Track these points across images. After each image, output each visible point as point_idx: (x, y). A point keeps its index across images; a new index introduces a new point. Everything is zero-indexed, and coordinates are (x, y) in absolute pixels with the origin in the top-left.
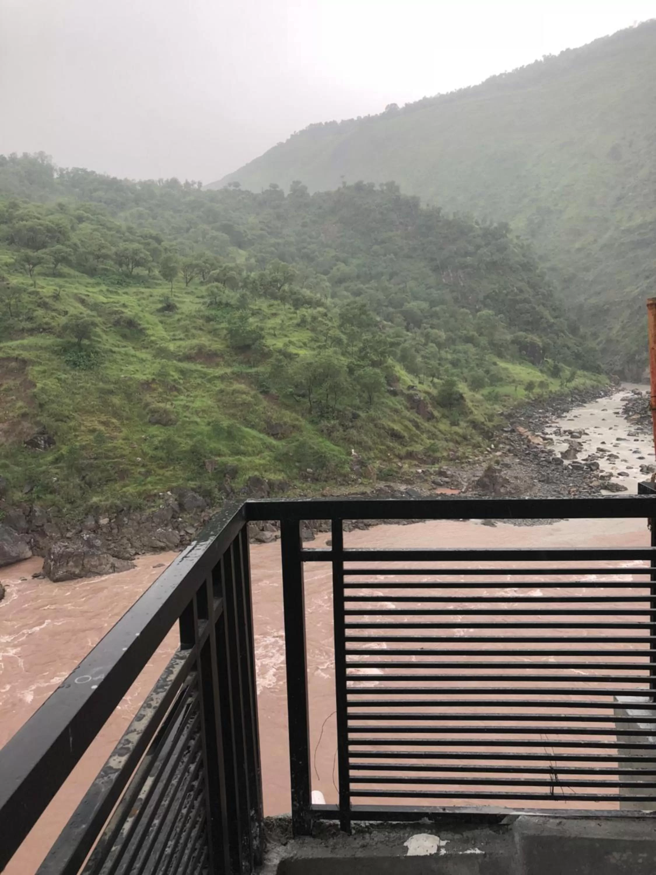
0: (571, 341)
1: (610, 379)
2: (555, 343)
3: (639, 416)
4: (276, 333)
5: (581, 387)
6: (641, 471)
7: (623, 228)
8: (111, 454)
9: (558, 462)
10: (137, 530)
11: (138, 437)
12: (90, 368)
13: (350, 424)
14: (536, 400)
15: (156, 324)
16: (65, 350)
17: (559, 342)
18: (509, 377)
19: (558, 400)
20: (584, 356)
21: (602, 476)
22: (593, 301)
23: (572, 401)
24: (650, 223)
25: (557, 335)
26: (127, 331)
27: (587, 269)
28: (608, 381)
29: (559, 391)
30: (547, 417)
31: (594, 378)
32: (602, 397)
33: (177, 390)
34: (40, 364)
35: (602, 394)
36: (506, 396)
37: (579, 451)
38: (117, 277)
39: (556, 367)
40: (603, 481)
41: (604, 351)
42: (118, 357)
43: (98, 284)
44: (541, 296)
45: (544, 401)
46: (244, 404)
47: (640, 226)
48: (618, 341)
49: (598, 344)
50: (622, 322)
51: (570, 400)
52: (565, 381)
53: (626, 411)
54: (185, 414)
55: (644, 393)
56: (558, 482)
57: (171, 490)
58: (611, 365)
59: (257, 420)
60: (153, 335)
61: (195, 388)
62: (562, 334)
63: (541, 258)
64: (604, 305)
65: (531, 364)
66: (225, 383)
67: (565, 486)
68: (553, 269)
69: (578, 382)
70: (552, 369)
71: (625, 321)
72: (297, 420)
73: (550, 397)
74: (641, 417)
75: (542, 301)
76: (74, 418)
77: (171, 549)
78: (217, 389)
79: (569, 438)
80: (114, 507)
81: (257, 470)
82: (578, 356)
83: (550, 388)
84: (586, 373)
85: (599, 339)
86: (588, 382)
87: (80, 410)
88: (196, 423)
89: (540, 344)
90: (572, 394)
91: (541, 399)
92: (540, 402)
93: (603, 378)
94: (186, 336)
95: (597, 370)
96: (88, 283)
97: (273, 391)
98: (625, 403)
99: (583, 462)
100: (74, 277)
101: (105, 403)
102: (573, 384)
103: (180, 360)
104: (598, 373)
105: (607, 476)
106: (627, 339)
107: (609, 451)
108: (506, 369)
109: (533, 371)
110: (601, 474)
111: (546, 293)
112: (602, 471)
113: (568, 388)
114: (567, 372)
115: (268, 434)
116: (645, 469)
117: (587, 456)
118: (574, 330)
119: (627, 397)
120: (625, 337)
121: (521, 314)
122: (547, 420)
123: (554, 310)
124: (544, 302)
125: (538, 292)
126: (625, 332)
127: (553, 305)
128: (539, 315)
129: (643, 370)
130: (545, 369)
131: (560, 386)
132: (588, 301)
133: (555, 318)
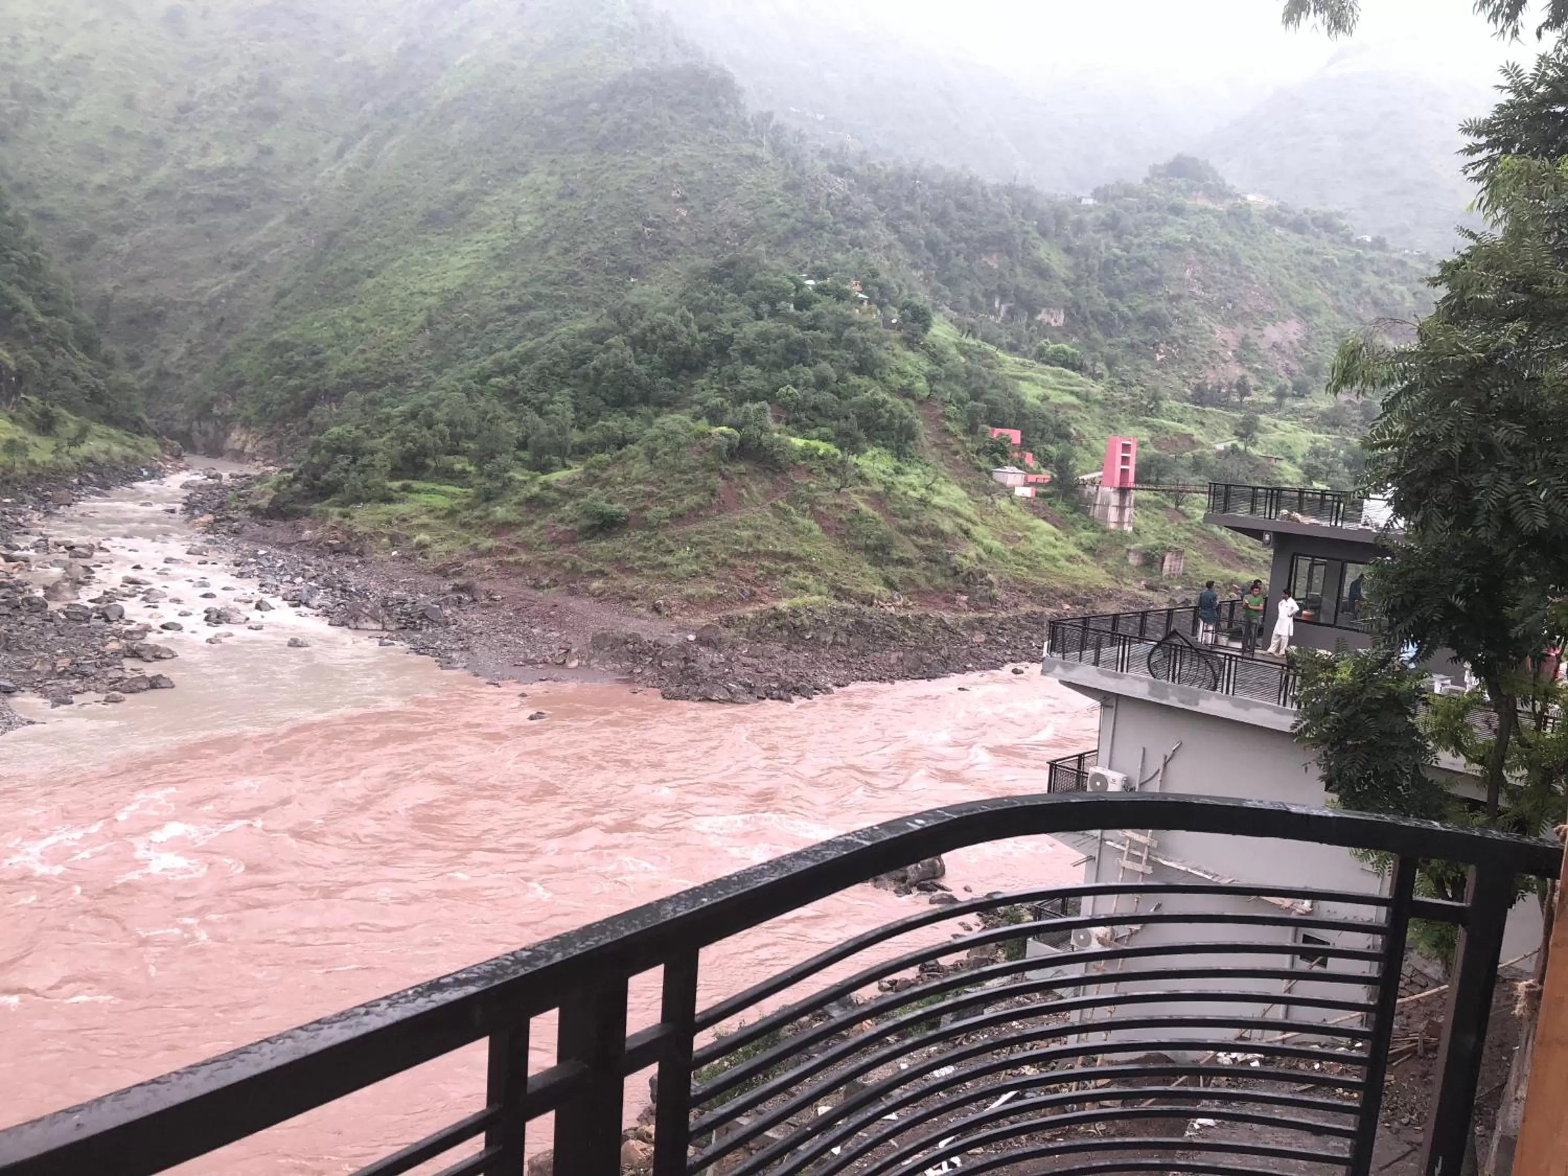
0: (82, 365)
1: (163, 446)
2: (44, 365)
3: (212, 518)
5: (102, 458)
6: (206, 619)
7: (190, 167)
9: (36, 607)
17: (56, 363)
19: (48, 479)
20: (109, 398)
21: (128, 632)
22: (135, 293)
23: (80, 483)
24: (242, 170)
25: (52, 350)
27: (120, 230)
28: (157, 450)
29: (50, 462)
30: (20, 514)
31: (129, 441)
32: (143, 480)
35: (145, 473)
37: (83, 584)
39: (45, 414)
40: (129, 642)
41: (151, 391)
44: (14, 265)
45: (16, 480)
47: (223, 171)
48: (179, 377)
49: (141, 378)
50: (189, 341)
51: (75, 481)
52: (66, 443)
53: (190, 506)
55: (225, 475)
56: (31, 647)
58: (166, 420)
62: (62, 349)
63: (19, 188)
64: (155, 305)
67: (47, 655)
68: (44, 216)
69: (92, 447)
70: (37, 416)
71: (195, 341)
73: (29, 474)
74: (216, 521)
75: (17, 276)
79: (65, 557)
82: (95, 396)
83: (32, 456)
84: (113, 431)
85: (143, 369)
86: (116, 449)
89: (12, 364)
90: (80, 470)
91: (11, 476)
92: (8, 481)
93: (149, 443)
95: (137, 427)
98: (186, 493)
99: (91, 605)
102: (84, 450)
104: (138, 433)
105: (137, 632)
106: (198, 375)
107: (147, 584)
110: (128, 627)
111: (27, 262)
112: (130, 622)
113: (73, 457)
114: (71, 424)
116: (214, 616)
117: (101, 593)
118: (88, 346)
119: (193, 481)
120: (194, 369)
122: (20, 520)
123: (45, 298)
124: (23, 278)
125: (8, 257)
126: (195, 362)
127: (42, 288)
128: (9, 303)
129: (227, 435)
130: (21, 416)
131: (53, 452)
132: (122, 293)
133: (46, 314)
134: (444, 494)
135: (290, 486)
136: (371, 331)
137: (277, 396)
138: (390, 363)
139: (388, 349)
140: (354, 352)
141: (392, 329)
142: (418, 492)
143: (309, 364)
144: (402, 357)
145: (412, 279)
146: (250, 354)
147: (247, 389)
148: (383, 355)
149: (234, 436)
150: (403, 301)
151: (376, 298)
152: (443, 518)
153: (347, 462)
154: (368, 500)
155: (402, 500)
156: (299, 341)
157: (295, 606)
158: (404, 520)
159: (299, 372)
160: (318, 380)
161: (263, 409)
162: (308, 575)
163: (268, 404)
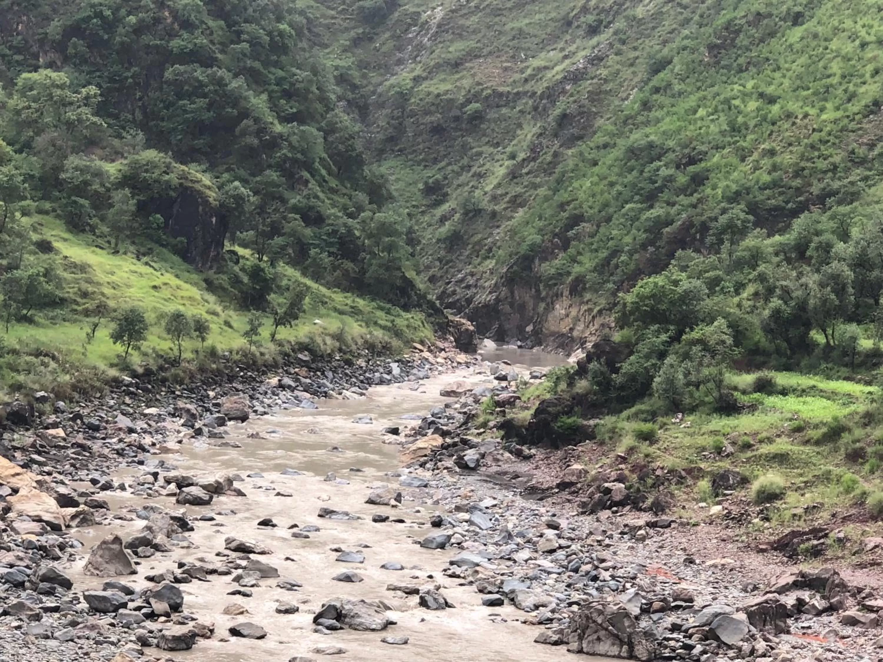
0: (333, 199)
3: (439, 441)
5: (329, 345)
14: (148, 372)
18: (85, 295)
20: (368, 250)
23: (280, 385)
28: (427, 333)
29: (240, 350)
31: (382, 317)
35: (396, 371)
36: (38, 354)
39: (258, 274)
44: (246, 45)
48: (494, 215)
50: (513, 157)
51: (274, 381)
58: (468, 287)
62: (306, 175)
64: (469, 102)
65: (176, 258)
69: (318, 326)
71: (522, 156)
73: (203, 369)
74: (443, 446)
75: (249, 62)
82: (345, 247)
83: (212, 341)
84: (361, 303)
85: (445, 207)
86: (358, 330)
89: (212, 195)
90: (287, 362)
91: (167, 372)
92: (164, 381)
93: (415, 322)
102: (302, 331)
108: (83, 268)
109: (174, 281)
111: (266, 40)
113: (278, 342)
119: (463, 385)
120: (515, 202)
121: (180, 96)
123: (288, 95)
124: (257, 65)
125: (239, 33)
126: (519, 189)
127: (283, 79)
128: (235, 105)
129: (550, 308)
130: (223, 279)
131: (247, 334)
132: (424, 86)
133: (286, 119)
134: (831, 396)
135: (571, 384)
136: (789, 115)
137: (628, 239)
138: (814, 171)
139: (813, 147)
140: (755, 156)
141: (822, 110)
142: (784, 392)
143: (682, 179)
144: (837, 159)
145: (866, 20)
146: (596, 169)
147: (586, 227)
148: (802, 157)
149: (560, 309)
150: (847, 59)
151: (803, 60)
152: (818, 443)
153: (664, 337)
154: (692, 410)
155: (753, 408)
156: (671, 143)
157: (492, 604)
158: (747, 446)
159: (665, 196)
160: (694, 206)
161: (607, 262)
162: (542, 545)
163: (615, 253)
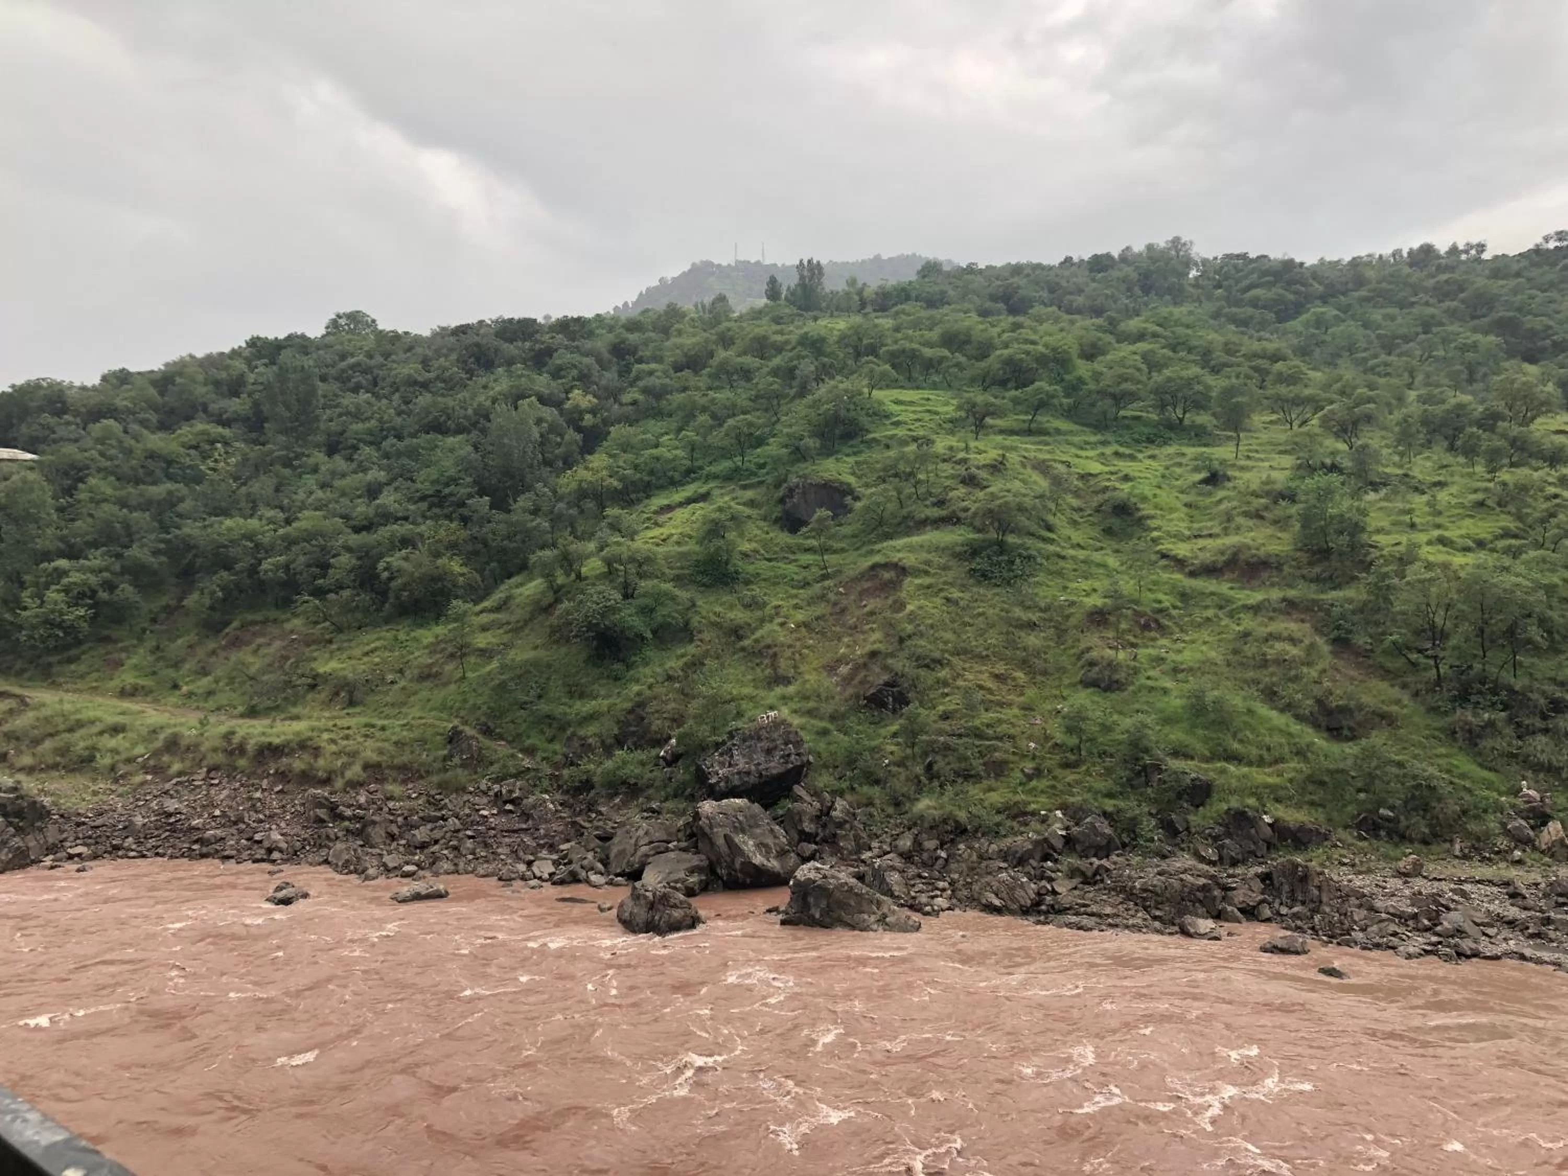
4: (1417, 520)
8: (990, 732)
10: (973, 869)
11: (1049, 707)
12: (1009, 583)
13: (1539, 724)
15: (1172, 510)
16: (974, 551)
26: (1115, 522)
33: (1161, 628)
34: (927, 573)
38: (1146, 430)
42: (1068, 565)
43: (1105, 443)
46: (1281, 662)
54: (1151, 673)
57: (1064, 807)
59: (1299, 696)
60: (1158, 529)
61: (1200, 625)
66: (1260, 619)
72: (1398, 702)
76: (949, 663)
77: (1012, 913)
78: (1240, 628)
80: (951, 822)
81: (1253, 794)
87: (965, 652)
88: (1165, 691)
94: (1225, 529)
96: (1087, 443)
97: (1361, 640)
100: (1066, 433)
101: (1011, 644)
103: (1192, 574)
115: (1316, 726)
